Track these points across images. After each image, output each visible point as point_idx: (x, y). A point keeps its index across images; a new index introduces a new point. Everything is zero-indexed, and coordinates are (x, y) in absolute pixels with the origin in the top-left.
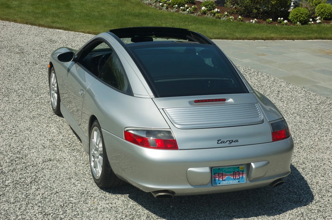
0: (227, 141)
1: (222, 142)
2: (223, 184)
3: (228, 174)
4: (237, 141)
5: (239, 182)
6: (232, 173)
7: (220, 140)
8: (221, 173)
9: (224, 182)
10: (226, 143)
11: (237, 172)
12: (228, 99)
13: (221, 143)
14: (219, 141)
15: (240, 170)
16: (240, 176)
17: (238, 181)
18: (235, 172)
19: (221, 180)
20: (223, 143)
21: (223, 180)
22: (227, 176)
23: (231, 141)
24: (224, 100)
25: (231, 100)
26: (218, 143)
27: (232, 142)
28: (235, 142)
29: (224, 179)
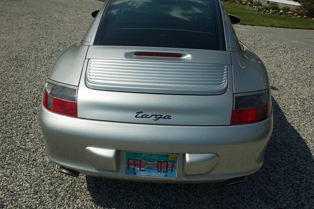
0: (152, 115)
1: (144, 116)
2: (140, 175)
3: (150, 163)
4: (169, 117)
5: (166, 176)
6: (157, 162)
7: (141, 112)
8: (138, 160)
9: (142, 172)
10: (149, 117)
11: (164, 162)
12: (184, 55)
13: (142, 117)
14: (139, 113)
15: (170, 159)
16: (168, 169)
17: (165, 174)
18: (161, 162)
19: (138, 169)
20: (146, 117)
21: (140, 170)
22: (148, 166)
23: (160, 116)
24: (180, 55)
25: (188, 56)
26: (136, 116)
27: (160, 118)
28: (164, 118)
29: (143, 169)
